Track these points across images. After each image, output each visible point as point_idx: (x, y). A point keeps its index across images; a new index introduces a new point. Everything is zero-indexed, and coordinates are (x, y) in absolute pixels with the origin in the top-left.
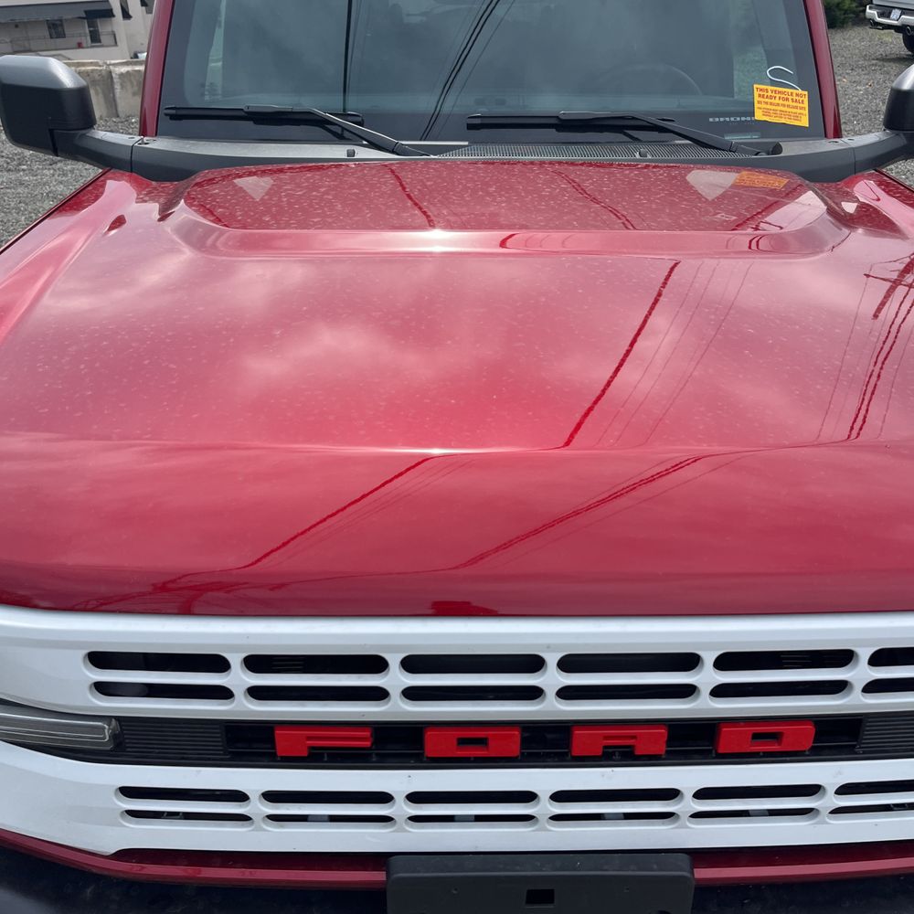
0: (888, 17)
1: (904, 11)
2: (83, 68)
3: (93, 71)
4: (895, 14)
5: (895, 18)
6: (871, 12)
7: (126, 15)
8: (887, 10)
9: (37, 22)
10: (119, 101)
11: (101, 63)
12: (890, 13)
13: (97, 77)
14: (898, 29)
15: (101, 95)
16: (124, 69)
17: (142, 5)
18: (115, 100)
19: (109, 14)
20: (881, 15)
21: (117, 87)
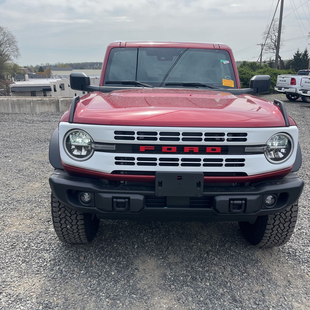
0: (281, 90)
1: (285, 88)
2: (51, 99)
3: (53, 99)
4: (283, 89)
5: (283, 90)
6: (276, 89)
7: (55, 90)
8: (281, 88)
9: (28, 92)
10: (60, 108)
11: (56, 97)
12: (281, 89)
13: (54, 101)
14: (284, 93)
15: (55, 106)
16: (62, 99)
17: (60, 88)
18: (59, 107)
19: (50, 90)
20: (279, 89)
21: (60, 104)
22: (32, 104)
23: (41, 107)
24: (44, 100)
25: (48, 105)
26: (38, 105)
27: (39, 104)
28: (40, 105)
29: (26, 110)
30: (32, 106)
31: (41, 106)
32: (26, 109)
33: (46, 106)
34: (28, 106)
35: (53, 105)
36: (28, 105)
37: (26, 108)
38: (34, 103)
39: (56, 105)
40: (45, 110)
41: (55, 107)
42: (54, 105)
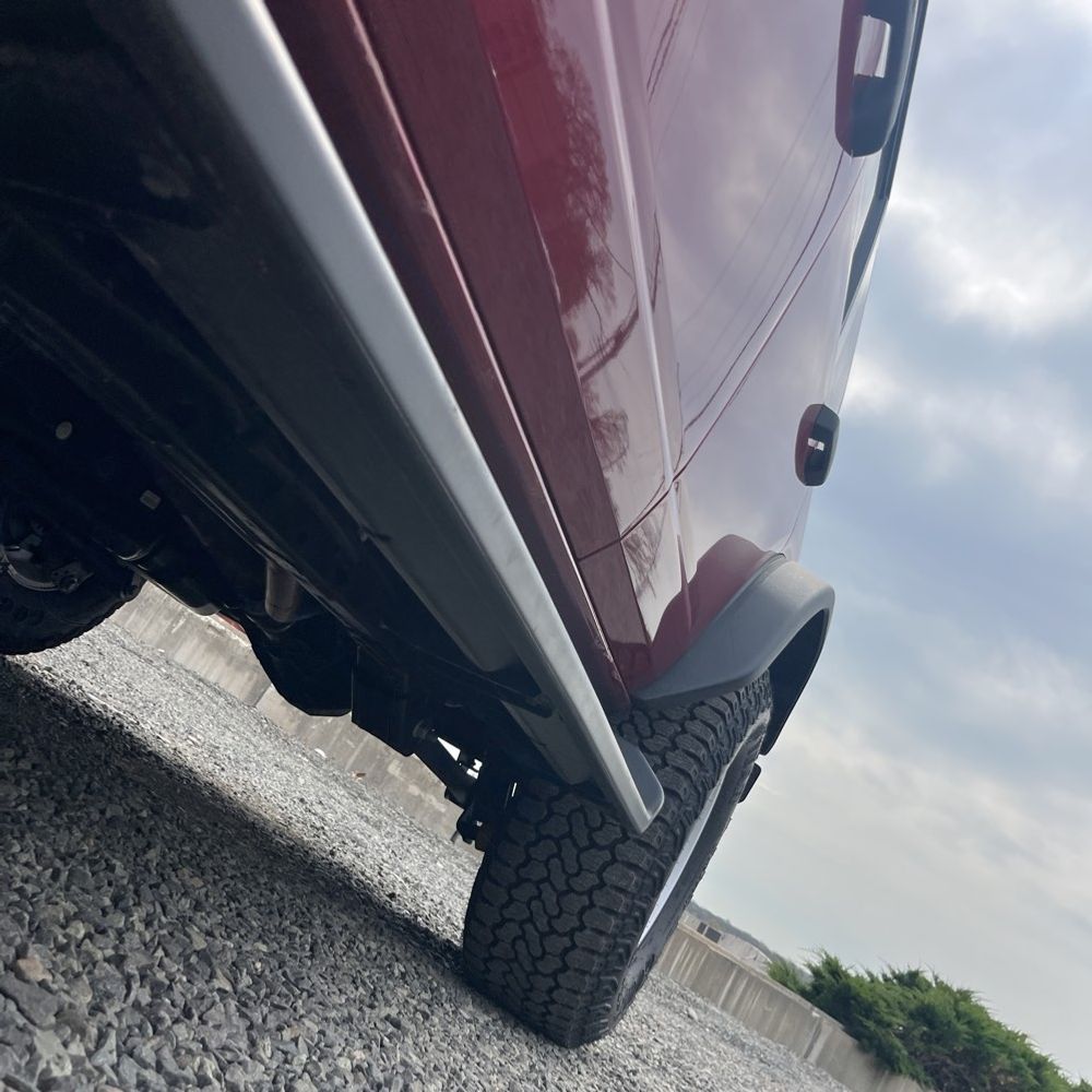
22: (181, 622)
23: (203, 655)
24: (230, 639)
25: (229, 663)
26: (196, 641)
27: (204, 637)
28: (204, 645)
29: (145, 630)
30: (174, 630)
31: (205, 650)
32: (149, 626)
33: (222, 662)
34: (164, 623)
35: (247, 675)
36: (166, 618)
37: (151, 622)
38: (189, 626)
39: (258, 681)
40: (208, 672)
41: (249, 688)
42: (250, 679)
